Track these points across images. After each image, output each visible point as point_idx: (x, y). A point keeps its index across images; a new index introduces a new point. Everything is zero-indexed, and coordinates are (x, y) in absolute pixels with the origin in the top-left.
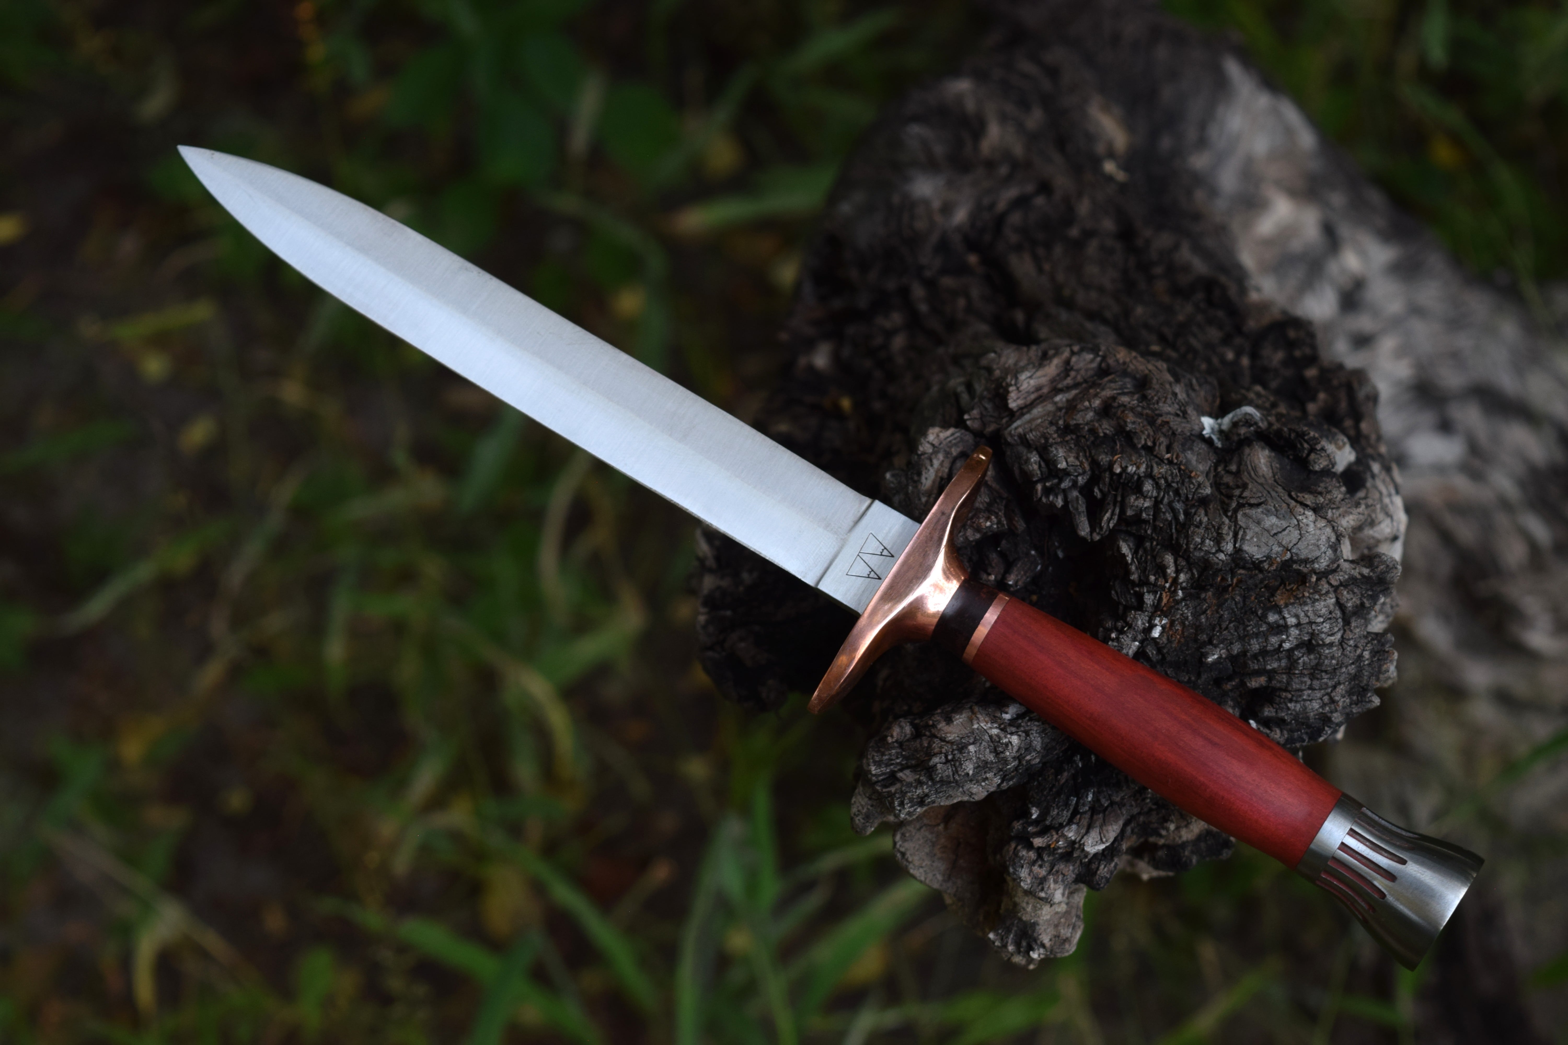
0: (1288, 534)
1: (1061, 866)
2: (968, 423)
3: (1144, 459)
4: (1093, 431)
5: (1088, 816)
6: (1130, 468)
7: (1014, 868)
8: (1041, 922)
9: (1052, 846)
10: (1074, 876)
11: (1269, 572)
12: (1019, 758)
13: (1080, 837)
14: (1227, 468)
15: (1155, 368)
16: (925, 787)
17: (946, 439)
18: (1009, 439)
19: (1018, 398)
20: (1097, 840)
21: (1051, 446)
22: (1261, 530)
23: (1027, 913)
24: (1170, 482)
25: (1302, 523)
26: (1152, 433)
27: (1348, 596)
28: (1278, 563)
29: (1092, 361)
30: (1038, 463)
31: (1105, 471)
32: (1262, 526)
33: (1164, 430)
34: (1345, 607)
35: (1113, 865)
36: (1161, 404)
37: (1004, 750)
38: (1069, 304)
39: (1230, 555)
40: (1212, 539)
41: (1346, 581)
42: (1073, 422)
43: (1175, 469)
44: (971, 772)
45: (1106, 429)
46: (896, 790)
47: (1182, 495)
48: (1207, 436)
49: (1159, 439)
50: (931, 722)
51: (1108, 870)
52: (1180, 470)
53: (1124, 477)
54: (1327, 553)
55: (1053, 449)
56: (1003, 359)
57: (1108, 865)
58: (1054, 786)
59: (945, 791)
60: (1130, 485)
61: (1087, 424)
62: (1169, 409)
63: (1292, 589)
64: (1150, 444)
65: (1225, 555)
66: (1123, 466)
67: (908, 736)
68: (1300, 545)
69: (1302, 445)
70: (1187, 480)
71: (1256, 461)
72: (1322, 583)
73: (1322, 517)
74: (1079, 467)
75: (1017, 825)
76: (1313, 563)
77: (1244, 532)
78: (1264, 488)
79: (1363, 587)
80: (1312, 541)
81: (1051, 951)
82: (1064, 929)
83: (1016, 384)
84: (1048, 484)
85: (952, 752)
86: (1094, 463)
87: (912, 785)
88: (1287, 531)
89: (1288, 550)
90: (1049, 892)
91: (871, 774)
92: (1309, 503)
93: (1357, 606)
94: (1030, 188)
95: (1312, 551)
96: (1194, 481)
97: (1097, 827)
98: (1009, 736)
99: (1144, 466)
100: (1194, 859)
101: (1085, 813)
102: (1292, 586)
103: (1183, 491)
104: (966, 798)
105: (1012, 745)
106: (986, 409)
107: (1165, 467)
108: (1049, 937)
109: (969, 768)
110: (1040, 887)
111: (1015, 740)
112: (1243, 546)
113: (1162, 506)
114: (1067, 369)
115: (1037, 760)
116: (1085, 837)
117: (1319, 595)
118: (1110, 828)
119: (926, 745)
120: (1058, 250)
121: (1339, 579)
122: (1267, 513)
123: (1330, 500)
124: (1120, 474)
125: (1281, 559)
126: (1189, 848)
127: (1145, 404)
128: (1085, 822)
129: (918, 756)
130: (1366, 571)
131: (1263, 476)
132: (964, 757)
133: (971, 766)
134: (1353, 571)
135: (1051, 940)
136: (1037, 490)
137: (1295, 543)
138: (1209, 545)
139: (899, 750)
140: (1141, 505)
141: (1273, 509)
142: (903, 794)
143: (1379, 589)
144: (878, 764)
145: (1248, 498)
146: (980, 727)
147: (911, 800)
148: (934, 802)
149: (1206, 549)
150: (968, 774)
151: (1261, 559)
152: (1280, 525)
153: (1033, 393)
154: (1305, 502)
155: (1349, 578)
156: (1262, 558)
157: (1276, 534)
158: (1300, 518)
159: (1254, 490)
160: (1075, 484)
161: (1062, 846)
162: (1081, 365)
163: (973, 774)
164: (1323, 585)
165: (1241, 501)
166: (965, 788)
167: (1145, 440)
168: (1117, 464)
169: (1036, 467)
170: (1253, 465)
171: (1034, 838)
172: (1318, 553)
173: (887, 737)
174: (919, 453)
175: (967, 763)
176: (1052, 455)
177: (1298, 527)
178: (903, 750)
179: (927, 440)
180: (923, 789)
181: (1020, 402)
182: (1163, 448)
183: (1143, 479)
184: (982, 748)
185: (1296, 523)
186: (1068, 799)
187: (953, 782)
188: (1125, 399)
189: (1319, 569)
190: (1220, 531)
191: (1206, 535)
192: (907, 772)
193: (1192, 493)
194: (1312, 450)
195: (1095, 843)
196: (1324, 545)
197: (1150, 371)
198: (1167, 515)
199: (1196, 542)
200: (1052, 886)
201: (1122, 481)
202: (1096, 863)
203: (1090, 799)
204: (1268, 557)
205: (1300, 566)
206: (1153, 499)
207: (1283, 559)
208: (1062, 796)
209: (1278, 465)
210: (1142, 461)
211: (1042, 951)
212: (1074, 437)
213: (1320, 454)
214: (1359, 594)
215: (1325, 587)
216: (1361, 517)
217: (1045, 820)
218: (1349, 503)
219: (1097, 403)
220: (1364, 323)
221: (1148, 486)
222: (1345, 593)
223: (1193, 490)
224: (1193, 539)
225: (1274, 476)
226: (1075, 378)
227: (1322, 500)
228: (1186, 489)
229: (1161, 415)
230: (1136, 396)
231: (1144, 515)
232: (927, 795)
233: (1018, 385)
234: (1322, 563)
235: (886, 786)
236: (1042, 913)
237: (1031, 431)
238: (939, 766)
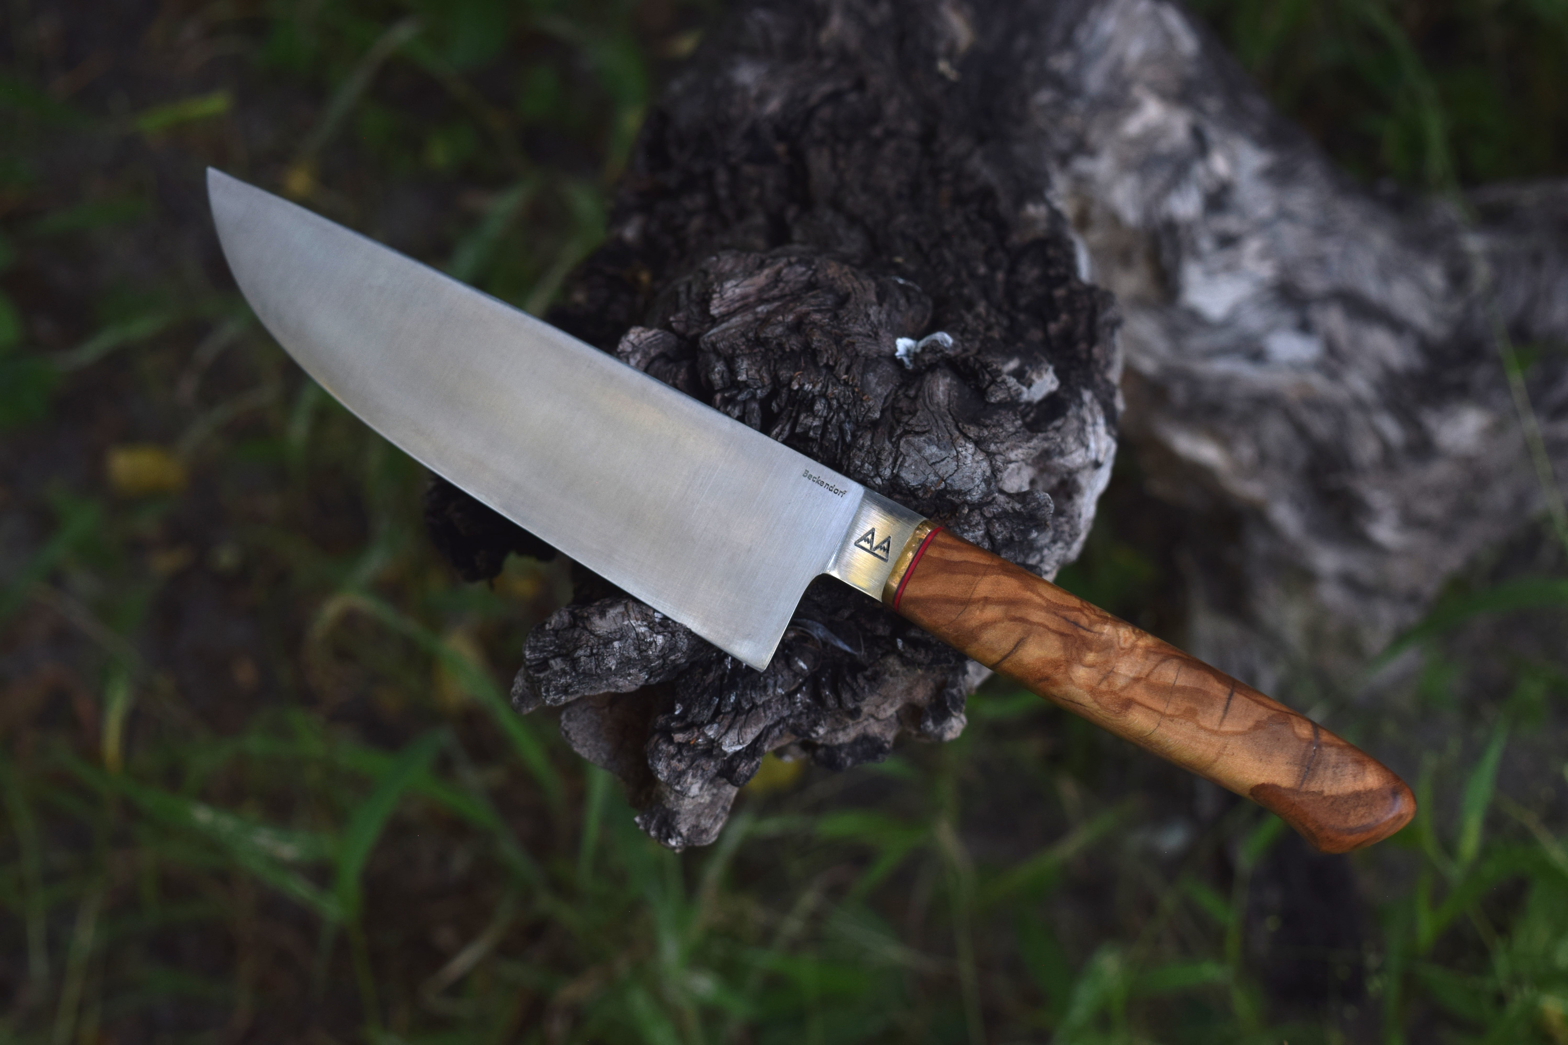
0: (946, 465)
1: (703, 762)
2: (674, 325)
3: (821, 378)
4: (780, 345)
5: (730, 717)
6: (806, 386)
7: (652, 760)
8: (682, 811)
9: (692, 743)
10: (715, 771)
11: (925, 499)
12: (663, 656)
13: (719, 737)
14: (907, 393)
15: (860, 287)
16: (568, 677)
17: (646, 339)
18: (702, 346)
19: (720, 306)
20: (734, 741)
21: (738, 356)
22: (921, 459)
23: (670, 801)
24: (842, 403)
25: (961, 455)
26: (835, 352)
27: (999, 529)
28: (932, 491)
29: (803, 274)
30: (721, 374)
31: (784, 386)
32: (922, 455)
33: (849, 350)
34: (995, 539)
35: (754, 763)
36: (851, 325)
37: (648, 649)
38: (836, 205)
39: (889, 480)
40: (872, 463)
41: (1000, 514)
42: (762, 335)
43: (849, 391)
44: (613, 668)
45: (794, 345)
46: (545, 676)
47: (852, 417)
48: (899, 358)
49: (840, 359)
50: (586, 614)
51: (749, 768)
52: (853, 392)
53: (800, 394)
54: (980, 486)
55: (740, 360)
56: (721, 264)
57: (749, 764)
58: (698, 685)
59: (588, 683)
60: (805, 402)
61: (776, 338)
62: (860, 330)
63: (945, 517)
64: (831, 363)
65: (882, 480)
66: (801, 383)
67: (566, 625)
68: (955, 477)
69: (984, 376)
70: (859, 403)
71: (935, 388)
72: (974, 514)
73: (982, 450)
74: (759, 381)
75: (661, 720)
76: (966, 496)
77: (904, 459)
78: (934, 416)
79: (1015, 521)
80: (968, 474)
81: (689, 840)
82: (705, 820)
83: (720, 292)
84: (726, 395)
85: (598, 646)
86: (775, 378)
87: (557, 673)
88: (945, 461)
89: (943, 480)
90: (685, 786)
91: (525, 658)
92: (971, 435)
93: (1006, 539)
94: (845, 84)
95: (966, 483)
96: (865, 405)
97: (736, 728)
98: (654, 635)
99: (820, 385)
100: (849, 762)
101: (728, 713)
102: (946, 514)
103: (853, 413)
104: (613, 690)
105: (656, 644)
106: (692, 313)
107: (840, 388)
108: (688, 827)
109: (612, 664)
110: (677, 781)
111: (660, 639)
112: (901, 472)
113: (829, 426)
114: (777, 279)
115: (683, 661)
116: (723, 738)
117: (969, 526)
118: (749, 730)
119: (576, 636)
120: (858, 148)
121: (993, 512)
122: (929, 442)
123: (994, 434)
124: (798, 390)
125: (935, 488)
126: (846, 750)
127: (835, 323)
128: (726, 722)
129: (568, 646)
130: (1018, 506)
131: (938, 404)
132: (607, 652)
133: (614, 662)
134: (1006, 505)
135: (688, 830)
136: (715, 400)
137: (951, 474)
138: (868, 469)
139: (553, 638)
140: (810, 424)
141: (936, 439)
142: (549, 681)
143: (1031, 525)
144: (533, 649)
145: (913, 426)
146: (630, 624)
147: (556, 688)
148: (577, 692)
149: (865, 472)
150: (610, 669)
151: (915, 487)
152: (939, 455)
153: (738, 301)
154: (969, 435)
155: (1002, 512)
156: (917, 485)
157: (934, 464)
158: (960, 449)
159: (922, 418)
160: (754, 397)
161: (702, 743)
162: (792, 277)
163: (615, 669)
164: (974, 517)
165: (907, 428)
166: (610, 681)
167: (828, 359)
168: (795, 381)
169: (717, 377)
170: (930, 392)
171: (675, 733)
172: (971, 486)
173: (545, 623)
174: (619, 350)
175: (610, 658)
176: (737, 366)
177: (957, 458)
178: (558, 639)
179: (627, 339)
180: (566, 679)
181: (723, 309)
182: (843, 368)
183: (817, 398)
184: (627, 644)
185: (955, 454)
186: (711, 699)
187: (595, 675)
188: (817, 317)
189: (971, 501)
190: (879, 457)
191: (866, 459)
192: (558, 660)
193: (862, 416)
194: (993, 382)
195: (732, 744)
196: (978, 479)
197: (854, 289)
198: (833, 435)
199: (856, 464)
200: (689, 780)
201: (797, 398)
202: (738, 761)
203: (732, 701)
204: (923, 485)
205: (953, 497)
206: (823, 419)
207: (937, 489)
208: (705, 696)
209: (956, 394)
210: (819, 380)
211: (679, 839)
212: (763, 350)
213: (999, 387)
214: (1010, 528)
215: (976, 517)
216: (1032, 451)
217: (686, 717)
218: (1020, 437)
219: (790, 318)
220: (1230, 223)
221: (819, 406)
222: (997, 525)
223: (864, 413)
224: (854, 461)
225: (949, 405)
226: (783, 289)
227: (986, 433)
228: (856, 411)
229: (849, 335)
230: (829, 315)
231: (811, 433)
232: (570, 685)
233: (723, 293)
234: (974, 496)
235: (539, 672)
236: (683, 803)
237: (722, 340)
238: (583, 659)
